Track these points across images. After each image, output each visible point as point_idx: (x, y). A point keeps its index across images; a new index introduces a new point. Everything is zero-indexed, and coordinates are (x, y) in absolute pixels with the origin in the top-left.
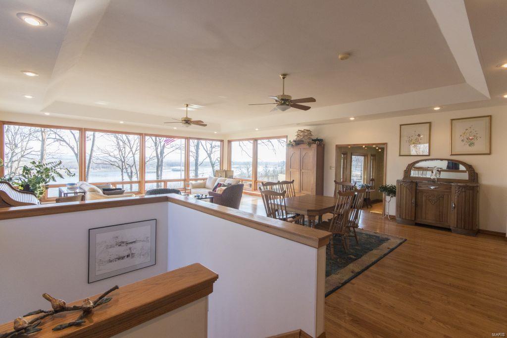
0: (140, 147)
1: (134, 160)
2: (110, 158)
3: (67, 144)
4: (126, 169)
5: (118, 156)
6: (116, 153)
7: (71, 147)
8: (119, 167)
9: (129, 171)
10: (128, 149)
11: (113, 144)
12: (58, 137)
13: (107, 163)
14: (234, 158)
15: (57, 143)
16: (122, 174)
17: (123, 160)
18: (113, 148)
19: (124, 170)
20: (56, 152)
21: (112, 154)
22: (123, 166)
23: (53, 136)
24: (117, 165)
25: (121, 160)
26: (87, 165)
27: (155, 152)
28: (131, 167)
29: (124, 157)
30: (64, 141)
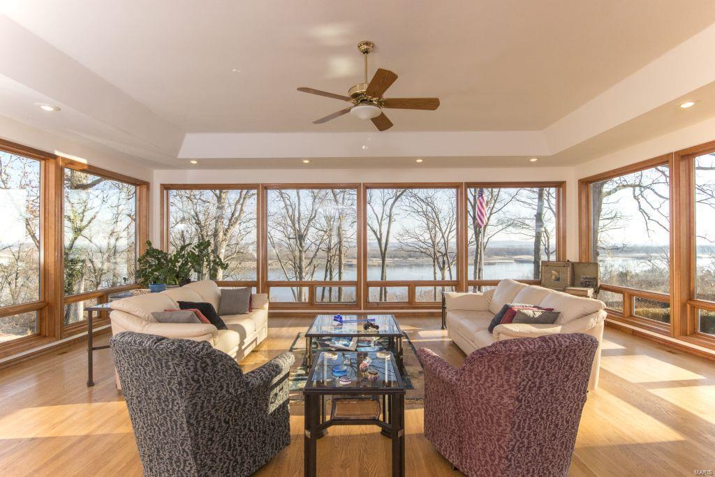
0: (457, 225)
2: (421, 244)
7: (374, 231)
11: (424, 224)
13: (417, 250)
14: (608, 236)
21: (421, 238)
22: (437, 258)
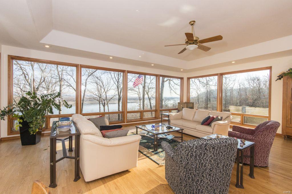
1: (106, 96)
3: (73, 88)
4: (102, 101)
5: (98, 94)
6: (97, 92)
8: (98, 100)
9: (103, 102)
10: (103, 90)
12: (68, 84)
15: (68, 88)
16: (100, 105)
17: (100, 97)
18: (95, 90)
19: (101, 102)
20: (68, 92)
23: (66, 84)
24: (97, 99)
25: (99, 97)
26: (82, 99)
27: (117, 92)
28: (104, 100)
29: (101, 95)
30: (71, 86)
